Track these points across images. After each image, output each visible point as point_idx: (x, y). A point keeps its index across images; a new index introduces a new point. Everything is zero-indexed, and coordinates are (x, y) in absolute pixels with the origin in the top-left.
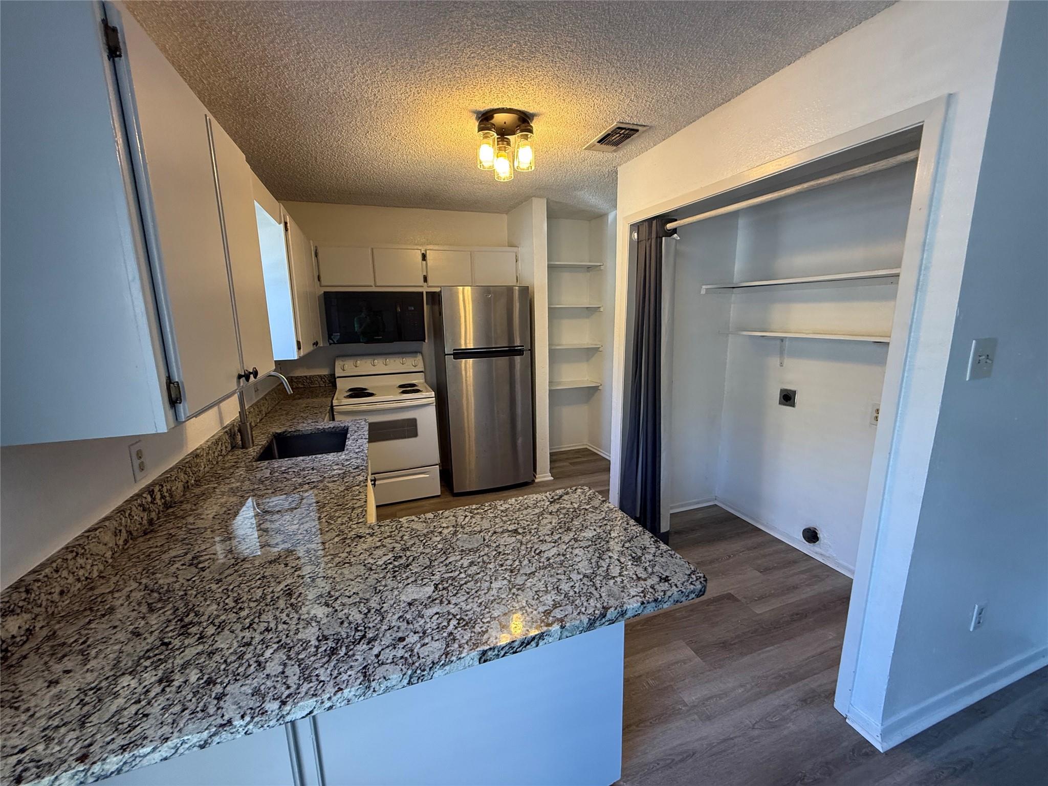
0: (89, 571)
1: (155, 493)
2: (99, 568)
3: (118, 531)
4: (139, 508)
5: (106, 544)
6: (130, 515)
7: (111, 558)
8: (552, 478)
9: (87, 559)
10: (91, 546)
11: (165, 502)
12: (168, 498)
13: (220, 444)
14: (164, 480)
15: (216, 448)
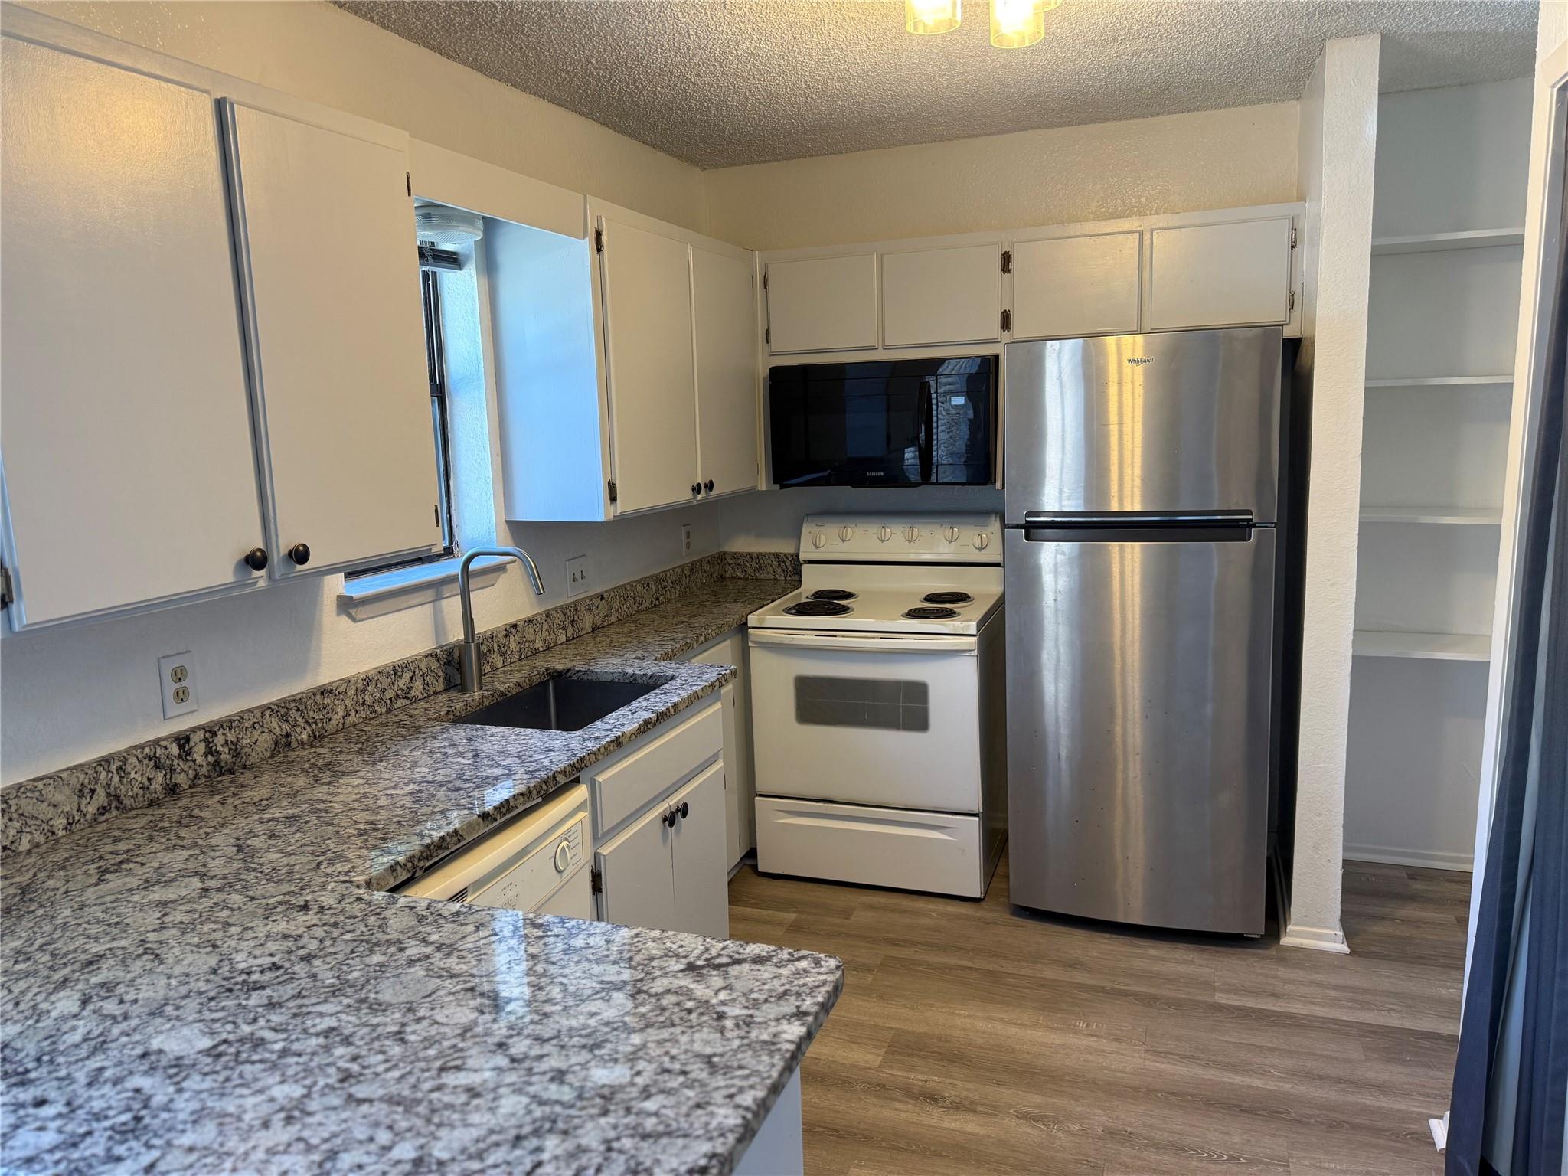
0: (11, 838)
1: (192, 744)
2: (33, 838)
3: (86, 791)
4: (146, 762)
5: (55, 806)
6: (120, 769)
7: (66, 828)
8: (1344, 948)
9: (11, 820)
10: (23, 802)
11: (217, 762)
12: (226, 757)
13: (407, 676)
14: (221, 724)
15: (391, 684)
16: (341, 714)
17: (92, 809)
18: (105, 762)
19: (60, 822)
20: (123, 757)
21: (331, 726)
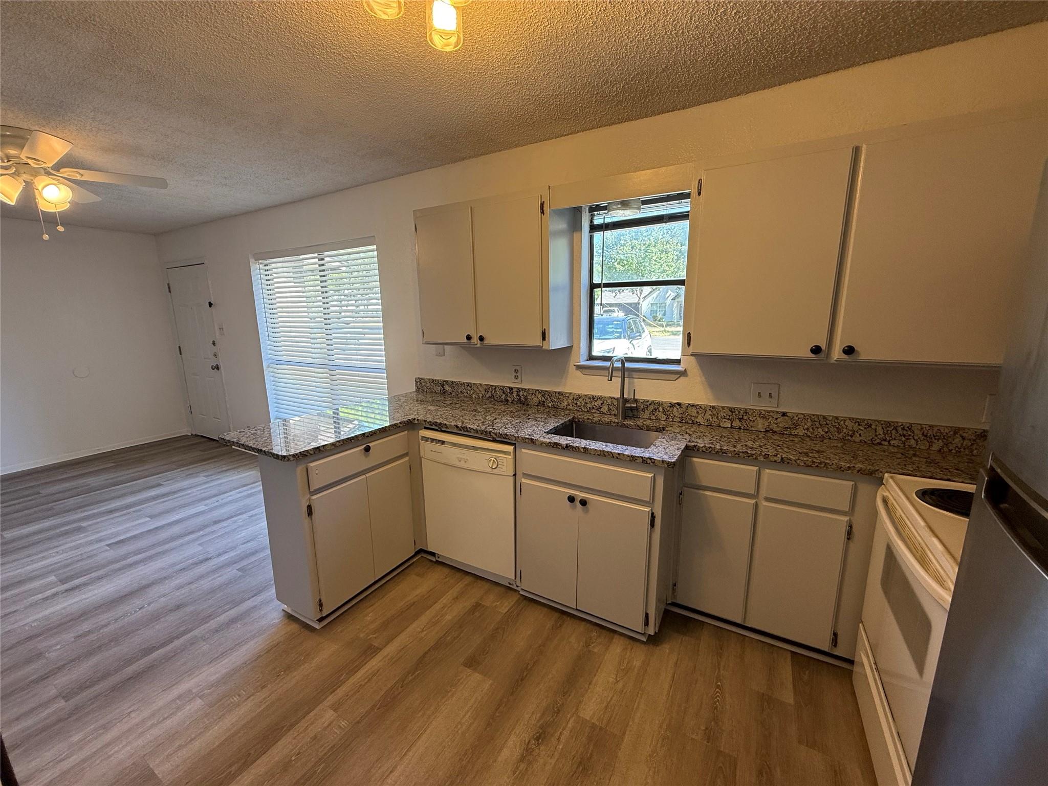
1: (513, 391)
3: (486, 391)
4: (501, 390)
5: (480, 391)
6: (494, 389)
7: (482, 397)
11: (520, 399)
12: (522, 399)
13: (600, 402)
14: (522, 389)
15: (590, 402)
16: (566, 404)
17: (487, 396)
18: (492, 386)
19: (481, 395)
20: (496, 387)
21: (561, 406)
